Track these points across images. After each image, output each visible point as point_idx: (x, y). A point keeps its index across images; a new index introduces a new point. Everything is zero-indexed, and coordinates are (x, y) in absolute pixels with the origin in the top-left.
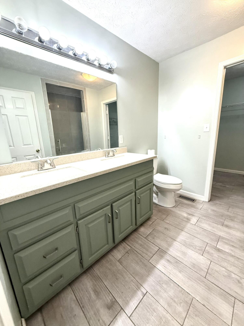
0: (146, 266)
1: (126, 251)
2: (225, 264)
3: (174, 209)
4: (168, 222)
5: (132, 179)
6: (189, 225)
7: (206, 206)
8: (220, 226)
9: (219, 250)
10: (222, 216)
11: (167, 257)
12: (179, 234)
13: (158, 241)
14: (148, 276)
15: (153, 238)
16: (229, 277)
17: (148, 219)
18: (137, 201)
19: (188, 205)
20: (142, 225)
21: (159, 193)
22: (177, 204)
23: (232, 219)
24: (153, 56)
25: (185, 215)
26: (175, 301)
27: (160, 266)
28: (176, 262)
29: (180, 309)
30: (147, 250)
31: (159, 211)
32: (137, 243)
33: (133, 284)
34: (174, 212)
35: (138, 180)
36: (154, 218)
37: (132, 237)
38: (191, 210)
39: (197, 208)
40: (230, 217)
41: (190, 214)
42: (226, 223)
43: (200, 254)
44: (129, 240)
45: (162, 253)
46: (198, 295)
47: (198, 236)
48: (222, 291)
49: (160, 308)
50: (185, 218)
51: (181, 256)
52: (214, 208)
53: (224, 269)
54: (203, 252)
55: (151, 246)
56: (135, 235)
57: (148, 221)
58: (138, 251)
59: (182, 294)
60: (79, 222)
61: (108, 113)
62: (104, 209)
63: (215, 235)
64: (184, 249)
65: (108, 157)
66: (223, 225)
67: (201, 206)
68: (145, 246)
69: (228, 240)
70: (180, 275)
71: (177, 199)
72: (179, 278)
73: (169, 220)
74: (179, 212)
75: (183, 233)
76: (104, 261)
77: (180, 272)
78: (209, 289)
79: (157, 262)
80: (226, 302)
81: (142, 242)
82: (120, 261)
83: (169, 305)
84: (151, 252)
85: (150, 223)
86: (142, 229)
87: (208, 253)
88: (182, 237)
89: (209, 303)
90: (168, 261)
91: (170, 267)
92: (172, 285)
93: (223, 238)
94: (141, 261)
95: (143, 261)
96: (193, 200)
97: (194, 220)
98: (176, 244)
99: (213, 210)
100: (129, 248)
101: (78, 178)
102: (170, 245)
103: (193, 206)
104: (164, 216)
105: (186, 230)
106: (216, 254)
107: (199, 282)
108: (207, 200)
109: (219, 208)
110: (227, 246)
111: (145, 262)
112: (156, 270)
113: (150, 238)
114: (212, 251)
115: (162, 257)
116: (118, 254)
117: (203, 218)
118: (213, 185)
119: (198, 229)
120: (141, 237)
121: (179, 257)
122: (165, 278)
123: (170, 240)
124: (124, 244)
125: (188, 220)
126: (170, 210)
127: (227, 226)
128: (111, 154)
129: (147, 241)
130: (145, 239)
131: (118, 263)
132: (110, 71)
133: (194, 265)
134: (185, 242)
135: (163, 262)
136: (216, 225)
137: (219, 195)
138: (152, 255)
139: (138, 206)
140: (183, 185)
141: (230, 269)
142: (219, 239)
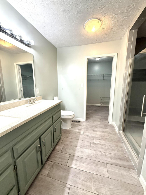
0: (65, 170)
1: (51, 166)
2: (99, 149)
3: (71, 129)
4: (70, 137)
5: (50, 117)
6: (81, 136)
7: (85, 123)
8: (93, 132)
9: (95, 144)
10: (92, 127)
11: (75, 158)
12: (77, 142)
13: (68, 151)
14: (68, 175)
15: (65, 150)
16: (102, 154)
17: (60, 140)
18: (54, 131)
19: (78, 125)
20: (57, 145)
21: (63, 122)
22: (73, 126)
23: (96, 127)
24: (54, 44)
25: (78, 131)
26: (85, 181)
27: (73, 166)
28: (80, 159)
29: (89, 184)
30: (64, 159)
31: (64, 132)
32: (57, 157)
33: (61, 185)
34: (72, 131)
35: (54, 117)
36: (62, 137)
37: (52, 155)
38: (79, 127)
39: (82, 126)
40: (95, 126)
41: (79, 130)
42: (95, 129)
43: (89, 149)
44: (51, 158)
45: (72, 157)
46: (93, 171)
47: (86, 140)
48: (102, 163)
49: (80, 190)
50: (78, 132)
51: (81, 154)
52: (88, 124)
53: (99, 152)
54: (90, 147)
55: (65, 156)
56: (54, 153)
57: (60, 141)
58: (58, 162)
59: (87, 175)
60: (17, 161)
61: (20, 71)
62: (35, 143)
63: (92, 137)
64: (82, 150)
65: (30, 104)
66: (94, 131)
67: (83, 124)
68: (62, 157)
69: (97, 137)
70: (84, 165)
71: (72, 123)
72: (83, 167)
73: (71, 136)
74: (74, 130)
75: (79, 141)
76: (36, 183)
77: (83, 163)
78: (97, 165)
79: (71, 164)
80: (104, 167)
81: (59, 155)
82: (48, 176)
83: (83, 185)
84: (66, 160)
85: (61, 141)
86: (57, 147)
87: (92, 147)
88: (80, 143)
89: (99, 172)
90: (76, 160)
91: (78, 163)
92: (82, 173)
93: (96, 137)
94: (62, 168)
95: (63, 167)
96: (79, 122)
97: (82, 132)
98: (78, 149)
99: (88, 125)
100: (53, 163)
101: (17, 125)
102: (75, 151)
103: (80, 125)
104: (68, 135)
105: (80, 139)
106: (95, 146)
107: (92, 164)
108: (85, 121)
109: (90, 123)
110: (98, 141)
111: (64, 168)
112: (72, 169)
113: (63, 151)
114: (93, 145)
115: (72, 159)
116: (45, 172)
117: (86, 130)
118: (87, 112)
119: (85, 136)
120: (58, 152)
121: (81, 155)
122: (77, 171)
123: (74, 148)
124: (48, 162)
125: (80, 133)
126: (70, 130)
127: (95, 131)
128: (32, 101)
129: (62, 153)
130: (61, 153)
131: (47, 178)
132: (29, 46)
133: (88, 156)
134: (81, 146)
135: (74, 162)
136: (91, 132)
137: (89, 117)
138: (67, 161)
139: (55, 133)
140: (75, 115)
141: (101, 151)
142: (94, 138)
